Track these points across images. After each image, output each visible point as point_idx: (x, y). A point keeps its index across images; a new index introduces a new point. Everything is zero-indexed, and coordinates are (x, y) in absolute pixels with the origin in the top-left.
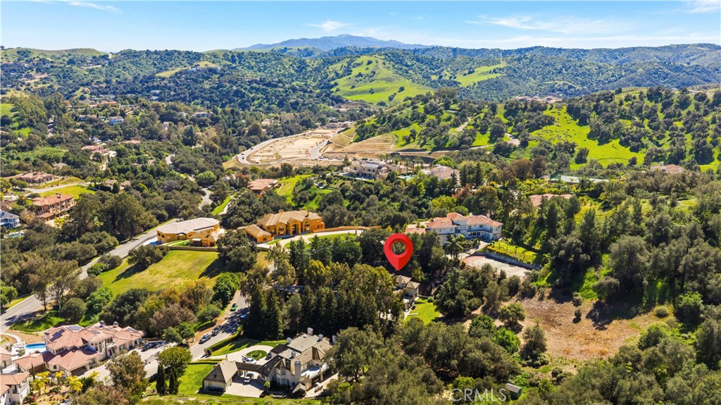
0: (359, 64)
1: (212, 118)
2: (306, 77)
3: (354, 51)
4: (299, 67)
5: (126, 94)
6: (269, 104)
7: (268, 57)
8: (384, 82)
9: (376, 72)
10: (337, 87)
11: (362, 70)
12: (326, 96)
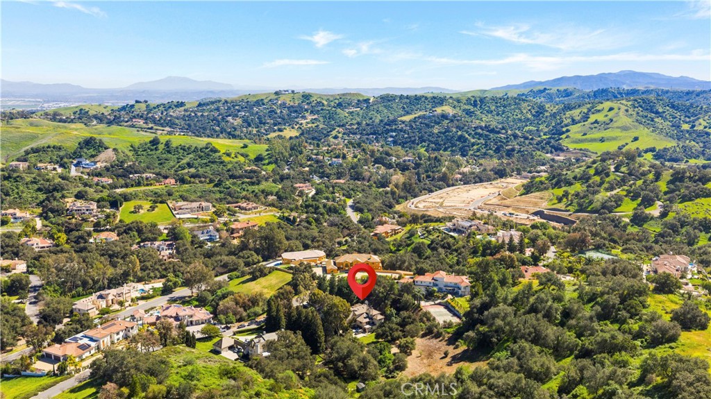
0: (599, 111)
1: (416, 164)
2: (540, 122)
3: (616, 92)
4: (536, 112)
5: (369, 135)
6: (487, 150)
7: (509, 102)
8: (619, 130)
9: (614, 120)
10: (568, 133)
11: (600, 117)
12: (546, 144)
